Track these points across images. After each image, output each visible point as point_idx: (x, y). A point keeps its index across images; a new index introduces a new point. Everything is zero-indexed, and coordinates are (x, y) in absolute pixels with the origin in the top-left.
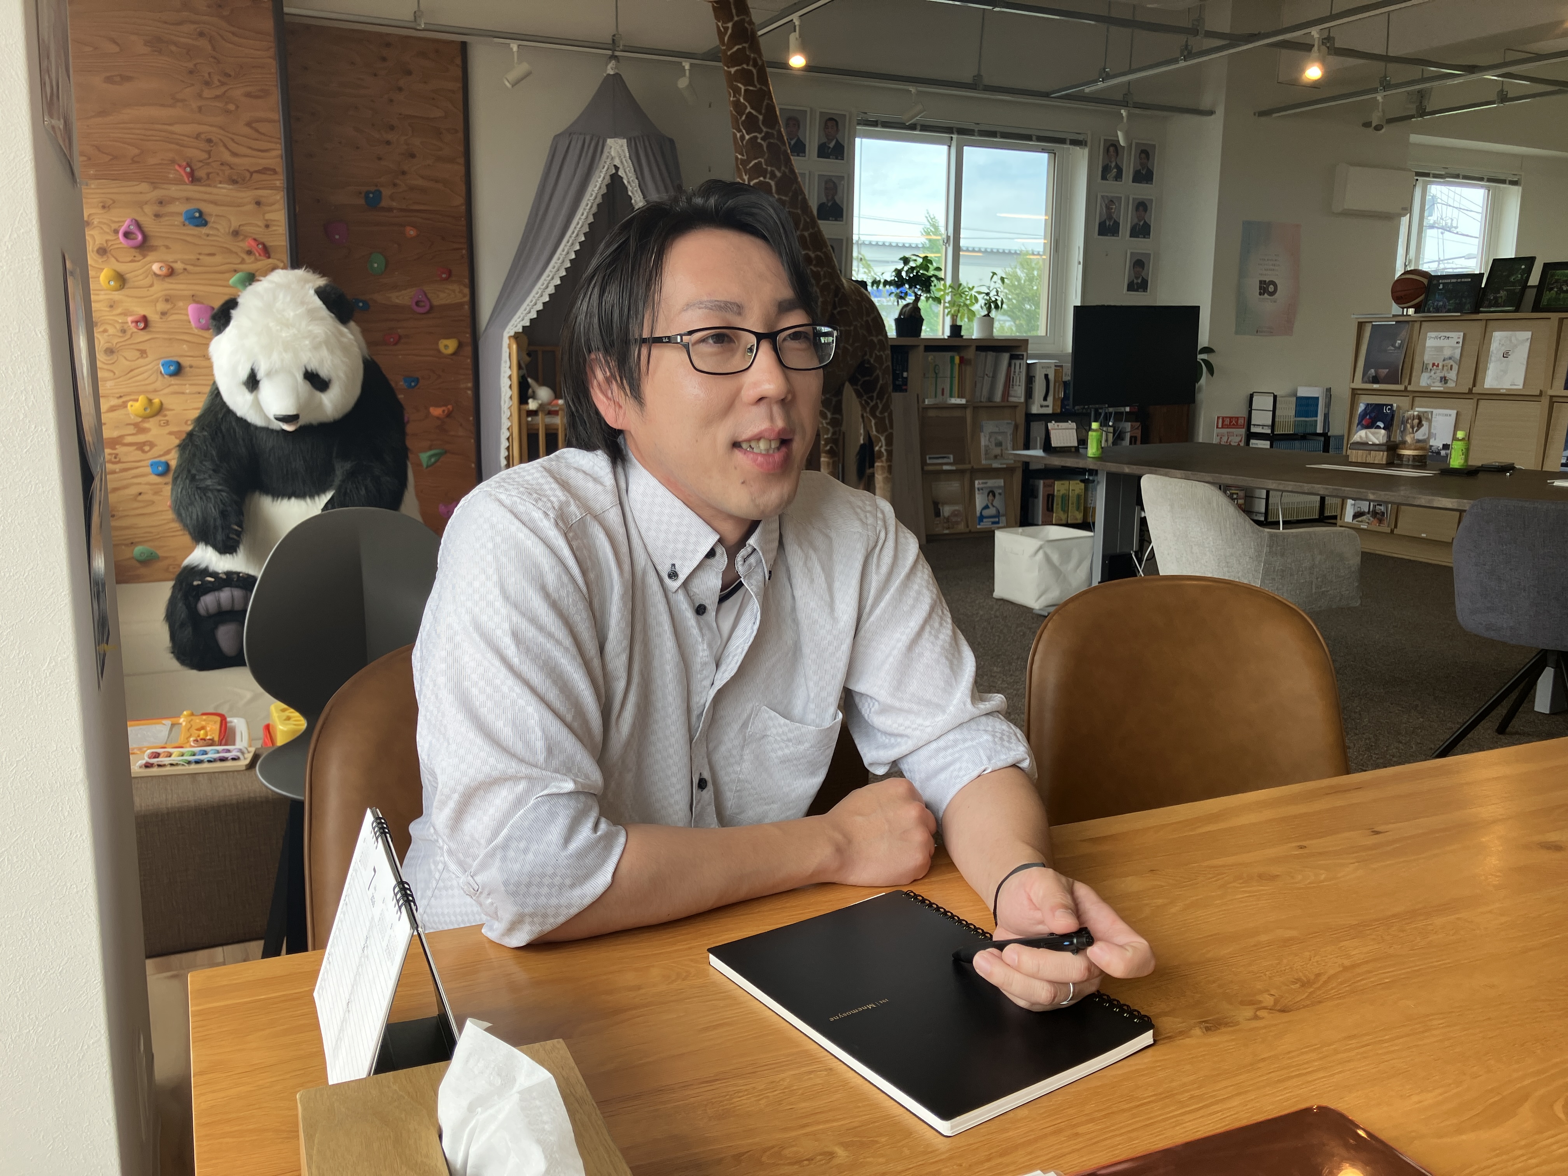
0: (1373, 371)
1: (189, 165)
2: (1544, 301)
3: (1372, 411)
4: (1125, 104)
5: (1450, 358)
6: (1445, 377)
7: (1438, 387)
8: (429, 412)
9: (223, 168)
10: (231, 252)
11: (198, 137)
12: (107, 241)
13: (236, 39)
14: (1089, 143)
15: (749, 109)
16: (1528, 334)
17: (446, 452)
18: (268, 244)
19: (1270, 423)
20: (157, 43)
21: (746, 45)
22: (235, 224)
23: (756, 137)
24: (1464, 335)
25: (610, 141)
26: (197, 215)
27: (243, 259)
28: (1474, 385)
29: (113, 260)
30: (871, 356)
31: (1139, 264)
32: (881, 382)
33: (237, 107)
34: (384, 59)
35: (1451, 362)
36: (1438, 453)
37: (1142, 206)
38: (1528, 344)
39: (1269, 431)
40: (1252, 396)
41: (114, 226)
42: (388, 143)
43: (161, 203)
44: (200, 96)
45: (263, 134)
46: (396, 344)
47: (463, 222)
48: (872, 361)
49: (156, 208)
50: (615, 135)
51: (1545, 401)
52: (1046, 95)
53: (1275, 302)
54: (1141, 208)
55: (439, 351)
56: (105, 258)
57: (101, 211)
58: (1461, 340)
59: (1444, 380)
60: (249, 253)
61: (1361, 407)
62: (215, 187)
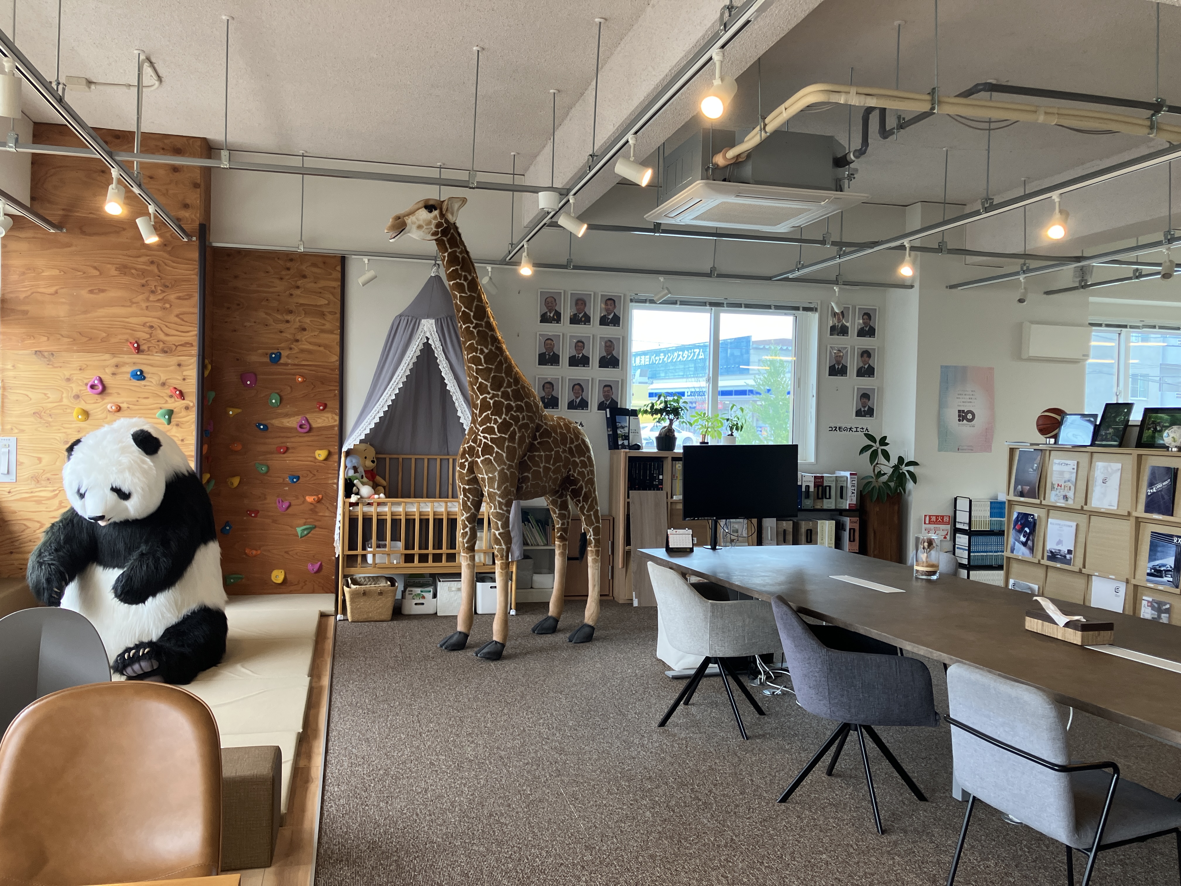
0: (1020, 487)
1: (136, 342)
2: (1144, 439)
3: (1022, 519)
4: (836, 282)
5: (1069, 481)
6: (1066, 496)
7: (1061, 503)
8: (305, 499)
9: (158, 343)
10: (159, 396)
11: (144, 325)
12: (80, 390)
13: (175, 264)
14: (819, 309)
15: (463, 309)
16: (1119, 466)
17: (315, 527)
18: (183, 391)
19: (968, 521)
20: (124, 269)
21: (459, 267)
22: (163, 378)
23: (469, 327)
24: (1078, 463)
25: (423, 321)
26: (139, 373)
27: (167, 401)
28: (1086, 504)
29: (83, 402)
30: (574, 472)
31: (865, 396)
32: (584, 490)
33: (171, 306)
34: (288, 269)
35: (1069, 484)
36: (1065, 557)
37: (866, 354)
38: (1119, 474)
39: (967, 528)
40: (956, 499)
41: (86, 381)
42: (288, 322)
43: (117, 366)
44: (148, 300)
45: (186, 322)
46: (284, 453)
47: (337, 372)
48: (575, 475)
49: (114, 369)
50: (428, 317)
51: (1133, 520)
52: (769, 278)
53: (973, 426)
54: (865, 355)
55: (315, 458)
56: (78, 401)
57: (79, 372)
58: (1075, 467)
59: (1066, 498)
60: (171, 396)
61: (1015, 515)
62: (153, 355)
